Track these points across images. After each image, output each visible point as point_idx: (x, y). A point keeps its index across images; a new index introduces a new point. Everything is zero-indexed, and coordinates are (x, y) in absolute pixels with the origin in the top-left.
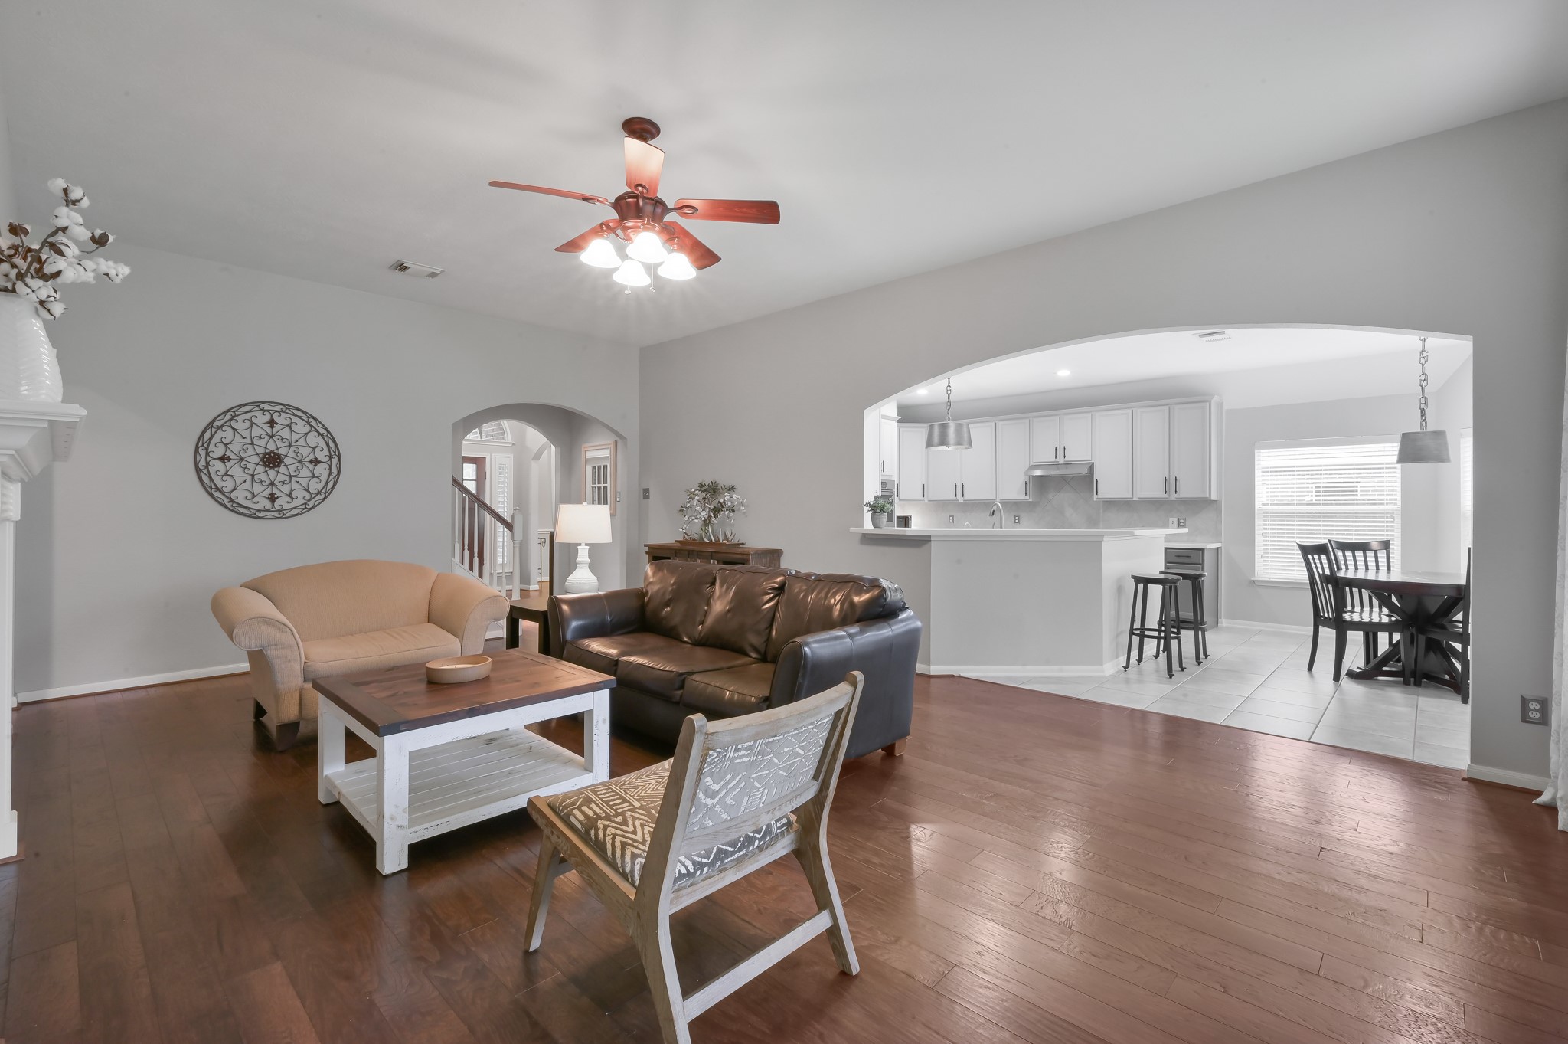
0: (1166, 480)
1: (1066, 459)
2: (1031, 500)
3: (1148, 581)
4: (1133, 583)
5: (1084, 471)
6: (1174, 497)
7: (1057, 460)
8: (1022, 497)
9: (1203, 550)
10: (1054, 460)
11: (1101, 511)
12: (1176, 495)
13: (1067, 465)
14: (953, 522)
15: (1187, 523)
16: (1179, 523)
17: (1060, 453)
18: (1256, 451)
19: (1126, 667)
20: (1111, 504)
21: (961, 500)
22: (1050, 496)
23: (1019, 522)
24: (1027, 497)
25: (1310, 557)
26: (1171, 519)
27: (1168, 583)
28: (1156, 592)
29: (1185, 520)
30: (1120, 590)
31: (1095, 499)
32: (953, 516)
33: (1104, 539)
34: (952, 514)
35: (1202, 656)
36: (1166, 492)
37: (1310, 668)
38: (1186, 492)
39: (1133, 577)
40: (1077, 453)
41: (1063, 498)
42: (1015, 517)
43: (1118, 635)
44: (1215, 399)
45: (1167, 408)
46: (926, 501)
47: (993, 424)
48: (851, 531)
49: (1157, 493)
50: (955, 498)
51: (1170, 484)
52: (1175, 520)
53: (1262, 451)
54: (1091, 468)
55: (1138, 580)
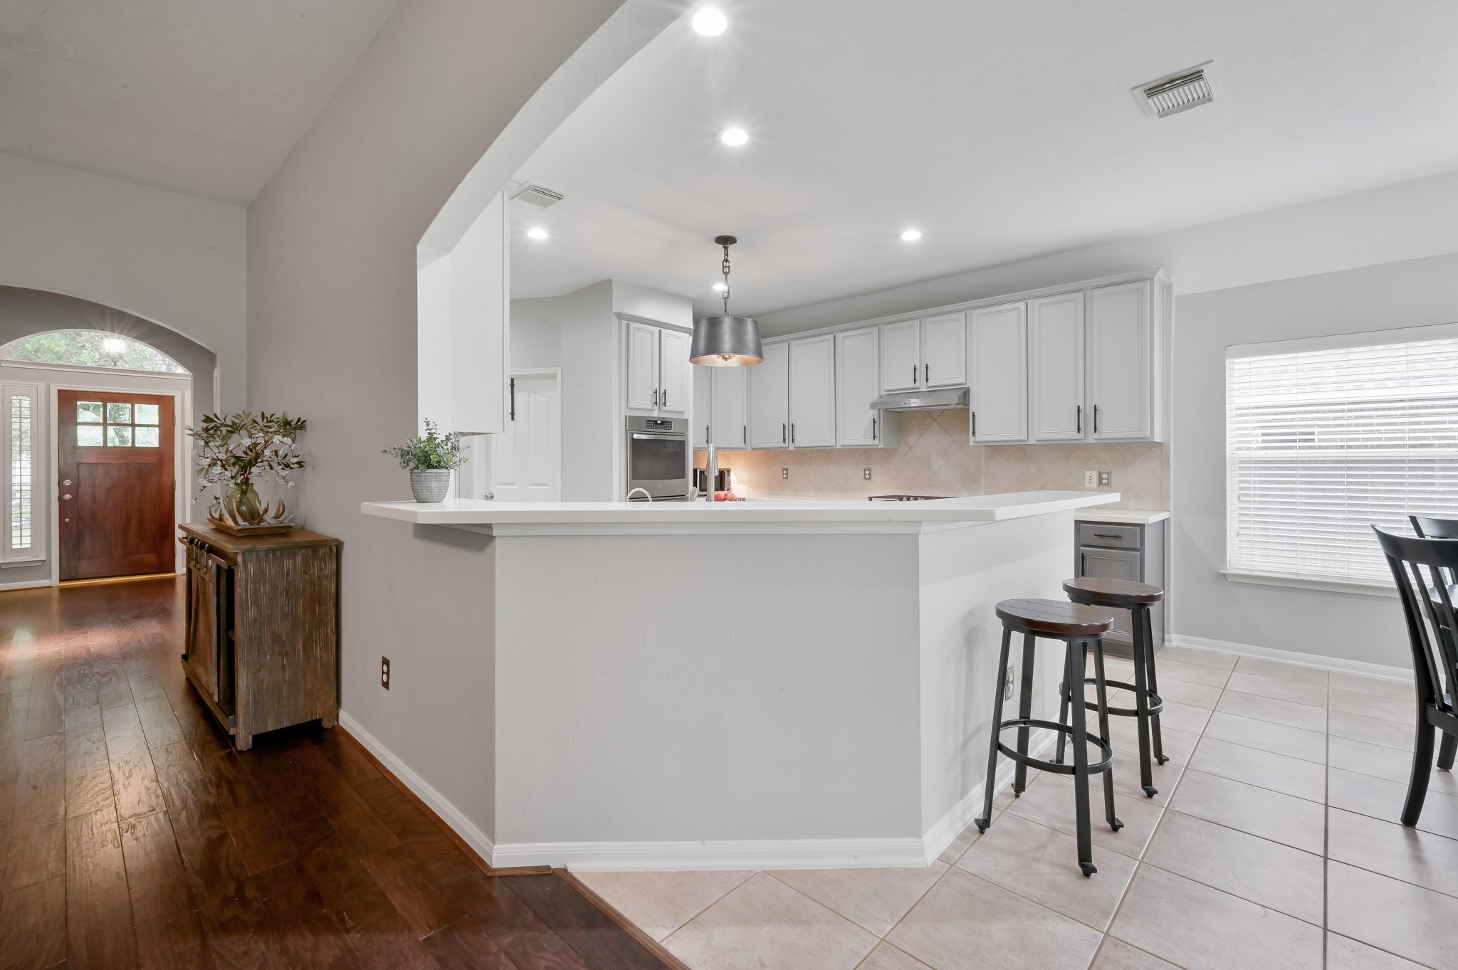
0: (1079, 411)
1: (930, 383)
2: (881, 446)
3: (1035, 629)
4: (998, 626)
5: (953, 400)
6: (1092, 438)
7: (917, 384)
8: (870, 441)
9: (1142, 526)
10: (912, 385)
11: (983, 461)
12: (1096, 436)
13: (932, 392)
14: (787, 478)
15: (1114, 479)
16: (1100, 480)
17: (921, 374)
18: (1228, 361)
19: (983, 825)
20: (997, 450)
21: (792, 448)
22: (912, 440)
23: (869, 478)
24: (876, 442)
25: (1406, 564)
26: (1088, 473)
27: (1083, 636)
28: (1052, 653)
29: (1109, 474)
30: (971, 637)
31: (971, 443)
32: (787, 470)
33: (922, 528)
34: (785, 467)
35: (1153, 759)
36: (1079, 429)
37: (1410, 817)
38: (1112, 429)
39: (1001, 614)
40: (946, 374)
41: (928, 443)
42: (865, 470)
43: (966, 743)
44: (1160, 275)
45: (1080, 295)
46: (749, 449)
47: (831, 337)
48: (364, 511)
49: (1064, 430)
50: (783, 445)
51: (1087, 417)
52: (1095, 475)
53: (1236, 361)
54: (965, 395)
55: (1011, 622)
